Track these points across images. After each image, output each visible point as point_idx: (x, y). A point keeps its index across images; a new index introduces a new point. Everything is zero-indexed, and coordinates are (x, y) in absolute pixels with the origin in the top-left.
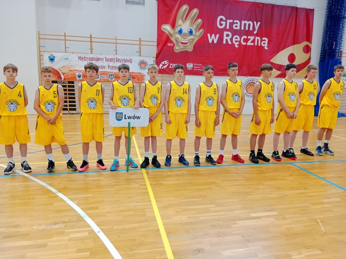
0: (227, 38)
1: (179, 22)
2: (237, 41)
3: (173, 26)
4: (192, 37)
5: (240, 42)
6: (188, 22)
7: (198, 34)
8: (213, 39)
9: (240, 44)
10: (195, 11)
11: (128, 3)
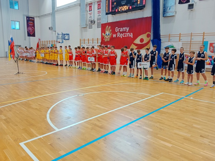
0: (118, 35)
1: (106, 32)
3: (105, 33)
4: (109, 36)
5: (122, 36)
6: (108, 31)
7: (110, 35)
8: (114, 36)
10: (110, 27)
11: (98, 27)
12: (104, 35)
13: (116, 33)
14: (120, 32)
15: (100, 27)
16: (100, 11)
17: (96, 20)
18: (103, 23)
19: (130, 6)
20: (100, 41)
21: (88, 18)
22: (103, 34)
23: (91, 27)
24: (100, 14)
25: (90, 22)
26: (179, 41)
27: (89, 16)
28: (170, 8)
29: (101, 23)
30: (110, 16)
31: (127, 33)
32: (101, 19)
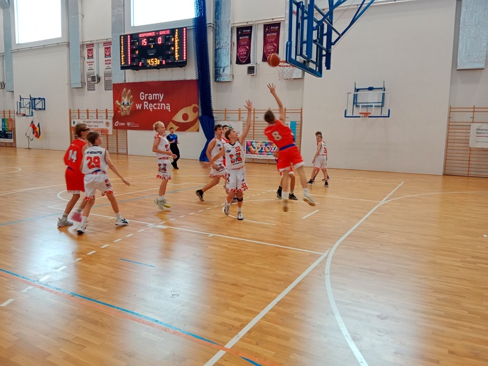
1: (123, 98)
2: (151, 107)
3: (120, 101)
4: (128, 107)
7: (131, 104)
9: (153, 109)
10: (129, 91)
11: (106, 89)
12: (119, 104)
13: (142, 102)
14: (148, 100)
15: (110, 89)
16: (110, 60)
17: (102, 75)
18: (116, 83)
19: (163, 59)
20: (111, 115)
21: (86, 71)
22: (117, 102)
23: (91, 88)
24: (110, 65)
25: (90, 79)
26: (240, 120)
27: (87, 67)
28: (224, 70)
29: (113, 82)
30: (128, 72)
31: (161, 103)
32: (113, 75)
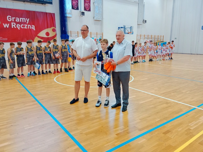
0: (13, 25)
8: (6, 26)
